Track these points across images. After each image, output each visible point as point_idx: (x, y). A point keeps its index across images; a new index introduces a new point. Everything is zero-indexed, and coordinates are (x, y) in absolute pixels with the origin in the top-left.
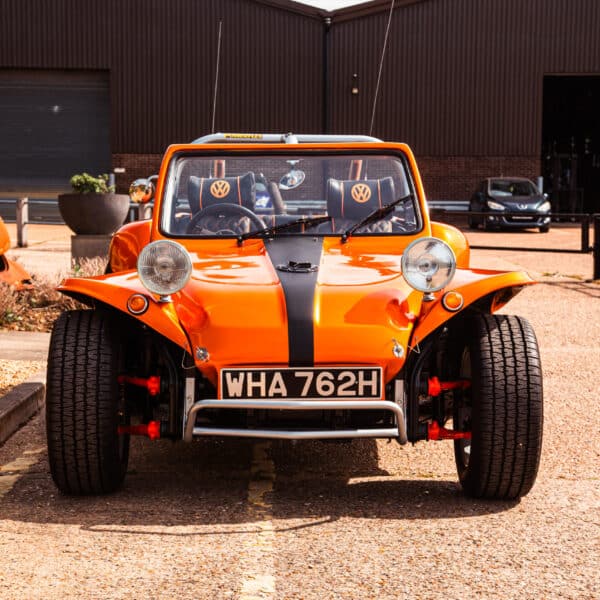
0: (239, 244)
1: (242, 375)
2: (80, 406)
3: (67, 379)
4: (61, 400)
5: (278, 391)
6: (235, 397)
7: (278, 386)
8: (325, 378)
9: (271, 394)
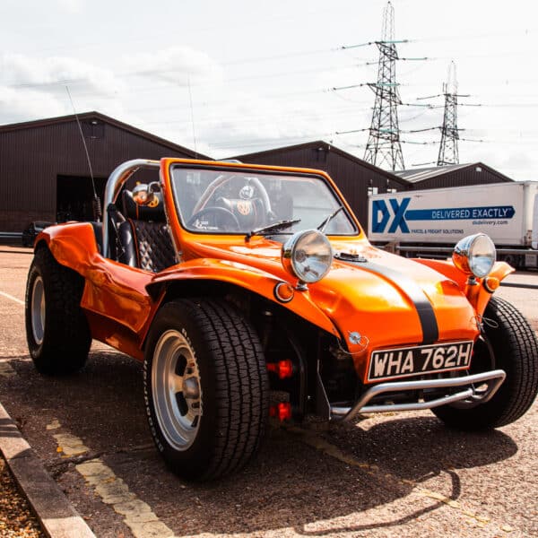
0: (247, 240)
1: (386, 355)
2: (246, 399)
3: (231, 371)
4: (229, 394)
5: (407, 367)
6: (379, 377)
7: (408, 364)
8: (440, 353)
9: (403, 371)
